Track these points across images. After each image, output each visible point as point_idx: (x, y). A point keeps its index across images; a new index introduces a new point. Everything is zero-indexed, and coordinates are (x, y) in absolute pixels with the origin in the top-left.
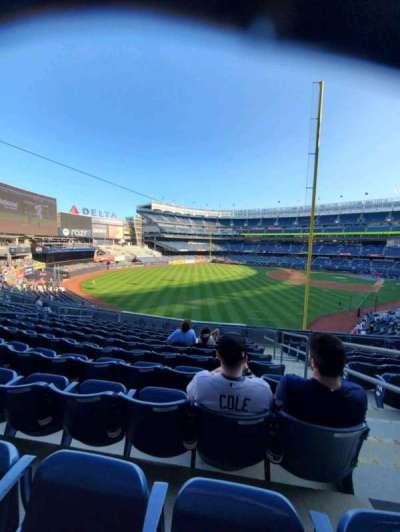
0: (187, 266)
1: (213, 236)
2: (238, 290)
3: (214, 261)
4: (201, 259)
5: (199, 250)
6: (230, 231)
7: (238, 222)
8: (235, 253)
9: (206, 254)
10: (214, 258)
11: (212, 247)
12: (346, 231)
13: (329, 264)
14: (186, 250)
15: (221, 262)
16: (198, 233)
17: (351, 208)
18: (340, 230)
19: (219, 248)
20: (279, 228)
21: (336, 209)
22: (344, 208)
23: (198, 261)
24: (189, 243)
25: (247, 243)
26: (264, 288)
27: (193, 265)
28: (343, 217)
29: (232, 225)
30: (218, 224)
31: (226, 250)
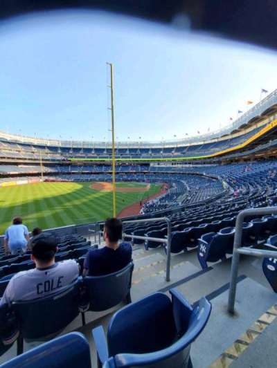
0: (20, 186)
1: (43, 160)
2: (69, 201)
3: (46, 181)
4: (34, 179)
5: (31, 172)
6: (58, 157)
7: (65, 150)
8: (64, 174)
9: (38, 175)
10: (46, 178)
11: (43, 169)
12: (133, 158)
13: (125, 177)
14: (17, 173)
15: (53, 181)
16: (28, 157)
17: (133, 145)
18: (129, 158)
19: (49, 170)
20: (95, 155)
21: (126, 145)
22: (130, 145)
23: (30, 181)
24: (20, 166)
25: (74, 165)
26: (89, 197)
27: (25, 185)
28: (131, 150)
29: (60, 151)
30: (47, 150)
31: (57, 171)
